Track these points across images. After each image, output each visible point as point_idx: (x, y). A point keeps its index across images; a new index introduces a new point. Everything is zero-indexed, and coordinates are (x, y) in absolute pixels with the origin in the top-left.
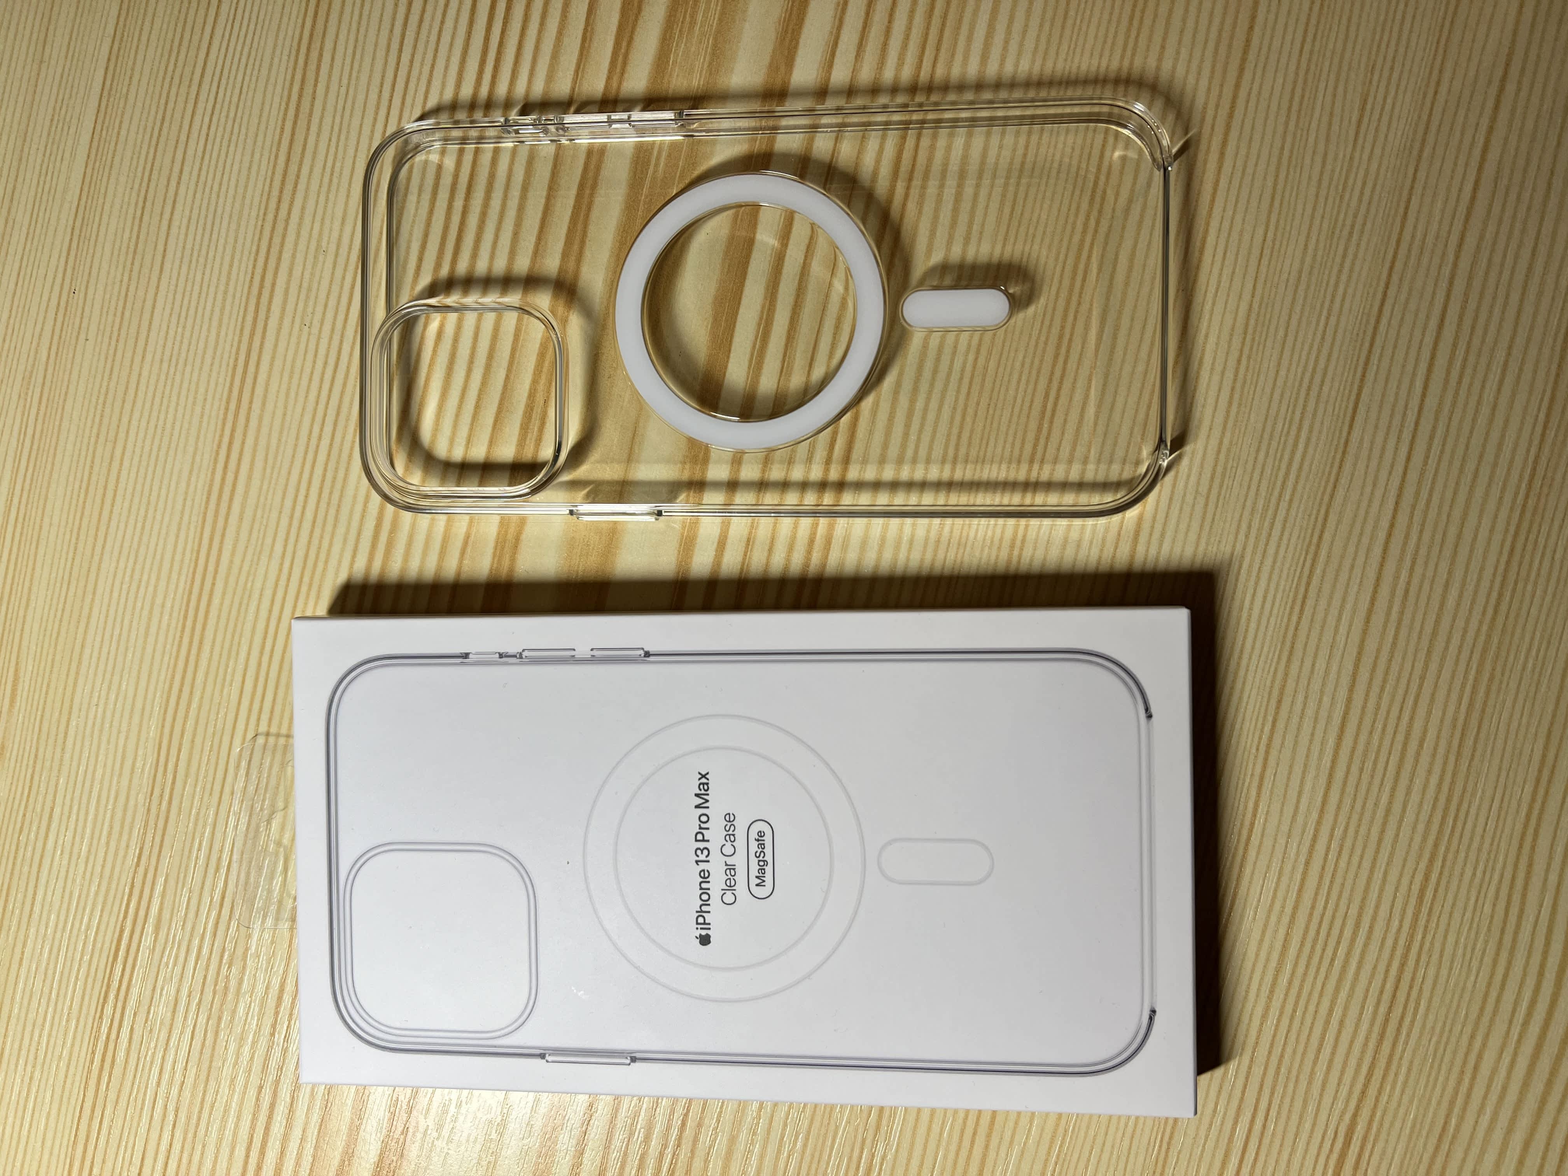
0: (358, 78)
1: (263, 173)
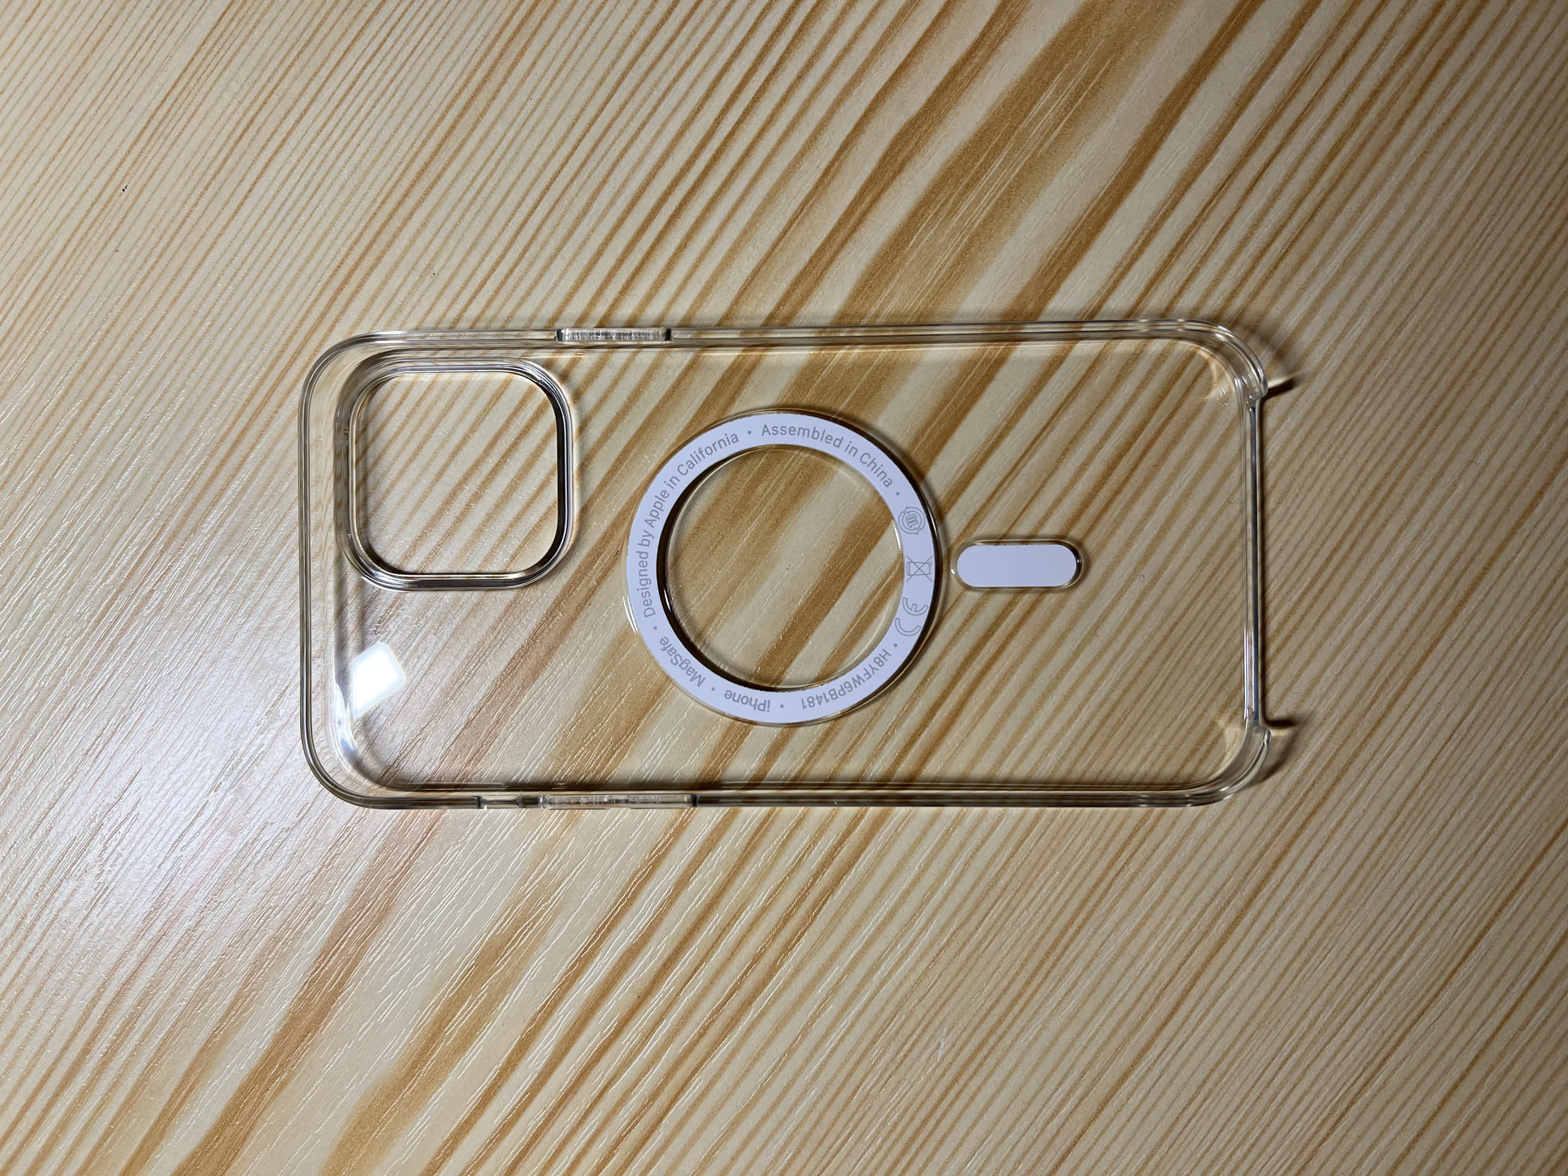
0: (553, 98)
1: (400, 154)
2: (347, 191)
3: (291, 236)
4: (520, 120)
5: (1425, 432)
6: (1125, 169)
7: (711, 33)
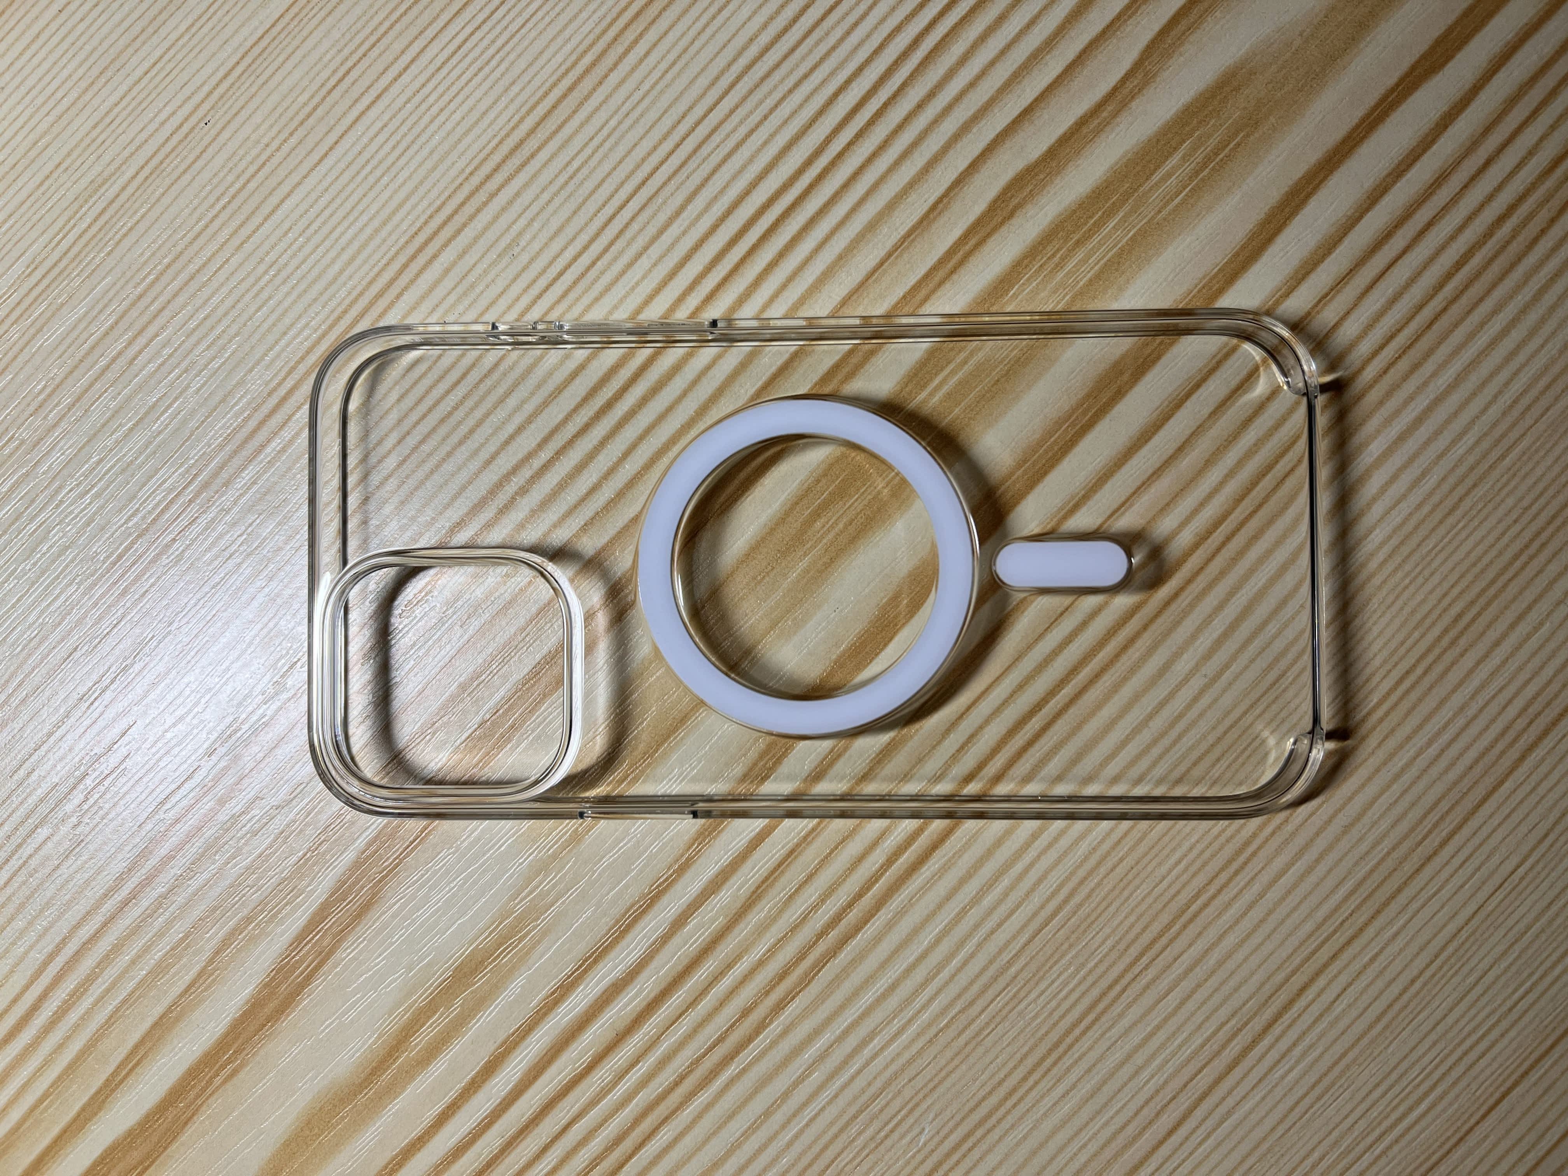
0: (662, 92)
1: (496, 127)
2: (436, 157)
3: (372, 195)
4: (625, 109)
5: (1518, 564)
6: (1243, 248)
7: (834, 48)
